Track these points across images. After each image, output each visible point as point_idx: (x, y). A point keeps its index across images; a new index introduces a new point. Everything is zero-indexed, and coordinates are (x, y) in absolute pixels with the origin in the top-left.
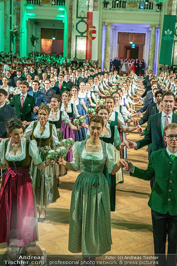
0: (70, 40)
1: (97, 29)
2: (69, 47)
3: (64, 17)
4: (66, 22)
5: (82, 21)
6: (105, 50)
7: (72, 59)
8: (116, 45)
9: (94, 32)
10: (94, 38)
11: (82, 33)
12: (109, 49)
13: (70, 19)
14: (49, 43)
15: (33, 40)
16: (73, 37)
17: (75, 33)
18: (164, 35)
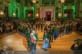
0: (35, 14)
1: (41, 11)
2: (35, 15)
3: (33, 9)
4: (34, 10)
5: (37, 9)
6: (43, 15)
7: (36, 18)
8: (45, 14)
9: (40, 12)
10: (40, 13)
11: (37, 12)
12: (44, 15)
13: (35, 9)
14: (30, 15)
15: (27, 14)
16: (36, 13)
17: (36, 12)
18: (56, 12)
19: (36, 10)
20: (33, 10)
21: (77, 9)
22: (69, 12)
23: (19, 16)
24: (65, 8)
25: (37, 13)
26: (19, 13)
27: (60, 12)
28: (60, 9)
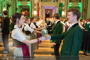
1: (40, 8)
2: (32, 13)
10: (39, 10)
13: (31, 5)
15: (21, 11)
17: (33, 9)
18: (59, 9)
19: (33, 6)
20: (29, 6)
21: (85, 6)
25: (35, 10)
27: (63, 10)
28: (64, 6)
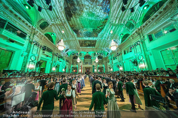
2: (78, 71)
15: (73, 70)
20: (77, 67)
22: (101, 69)
23: (67, 71)
24: (99, 66)
25: (80, 69)
26: (67, 69)
27: (95, 69)
